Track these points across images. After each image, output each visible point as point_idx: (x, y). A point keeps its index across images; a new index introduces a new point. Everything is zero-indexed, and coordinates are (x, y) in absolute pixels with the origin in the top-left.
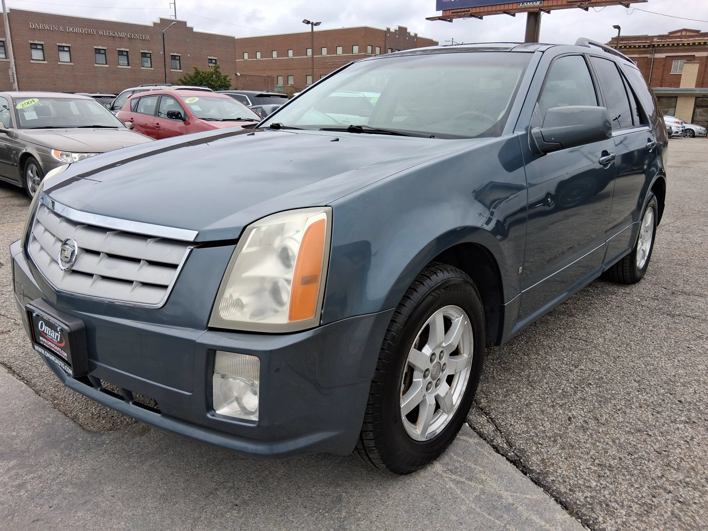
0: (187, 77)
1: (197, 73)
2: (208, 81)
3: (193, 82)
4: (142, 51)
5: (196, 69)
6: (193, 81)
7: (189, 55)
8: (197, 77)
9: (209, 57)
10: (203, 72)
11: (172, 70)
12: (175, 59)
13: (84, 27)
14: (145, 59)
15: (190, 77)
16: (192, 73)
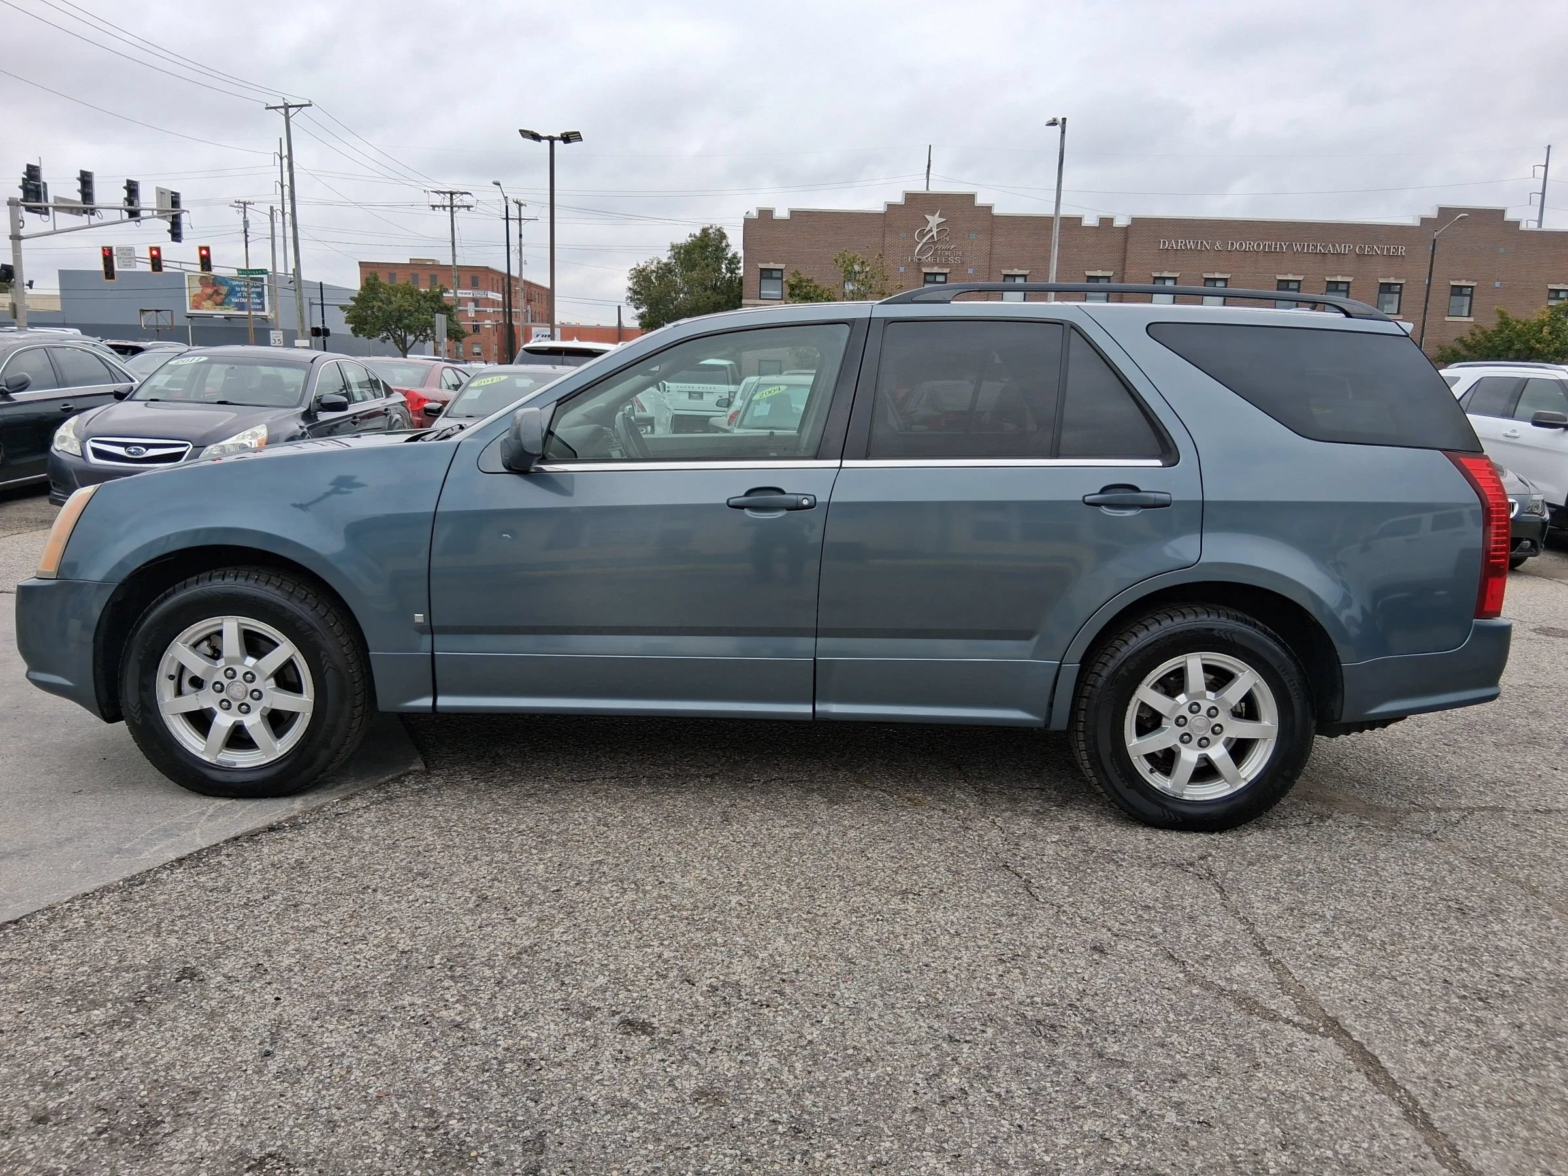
0: (1477, 331)
1: (1505, 323)
2: (1528, 341)
3: (1489, 345)
4: (1381, 281)
5: (1502, 314)
6: (1489, 342)
7: (1497, 284)
8: (1501, 331)
9: (1551, 287)
10: (1518, 322)
11: (1447, 319)
12: (1461, 294)
13: (1263, 240)
14: (1388, 297)
15: (1484, 333)
16: (1491, 324)
